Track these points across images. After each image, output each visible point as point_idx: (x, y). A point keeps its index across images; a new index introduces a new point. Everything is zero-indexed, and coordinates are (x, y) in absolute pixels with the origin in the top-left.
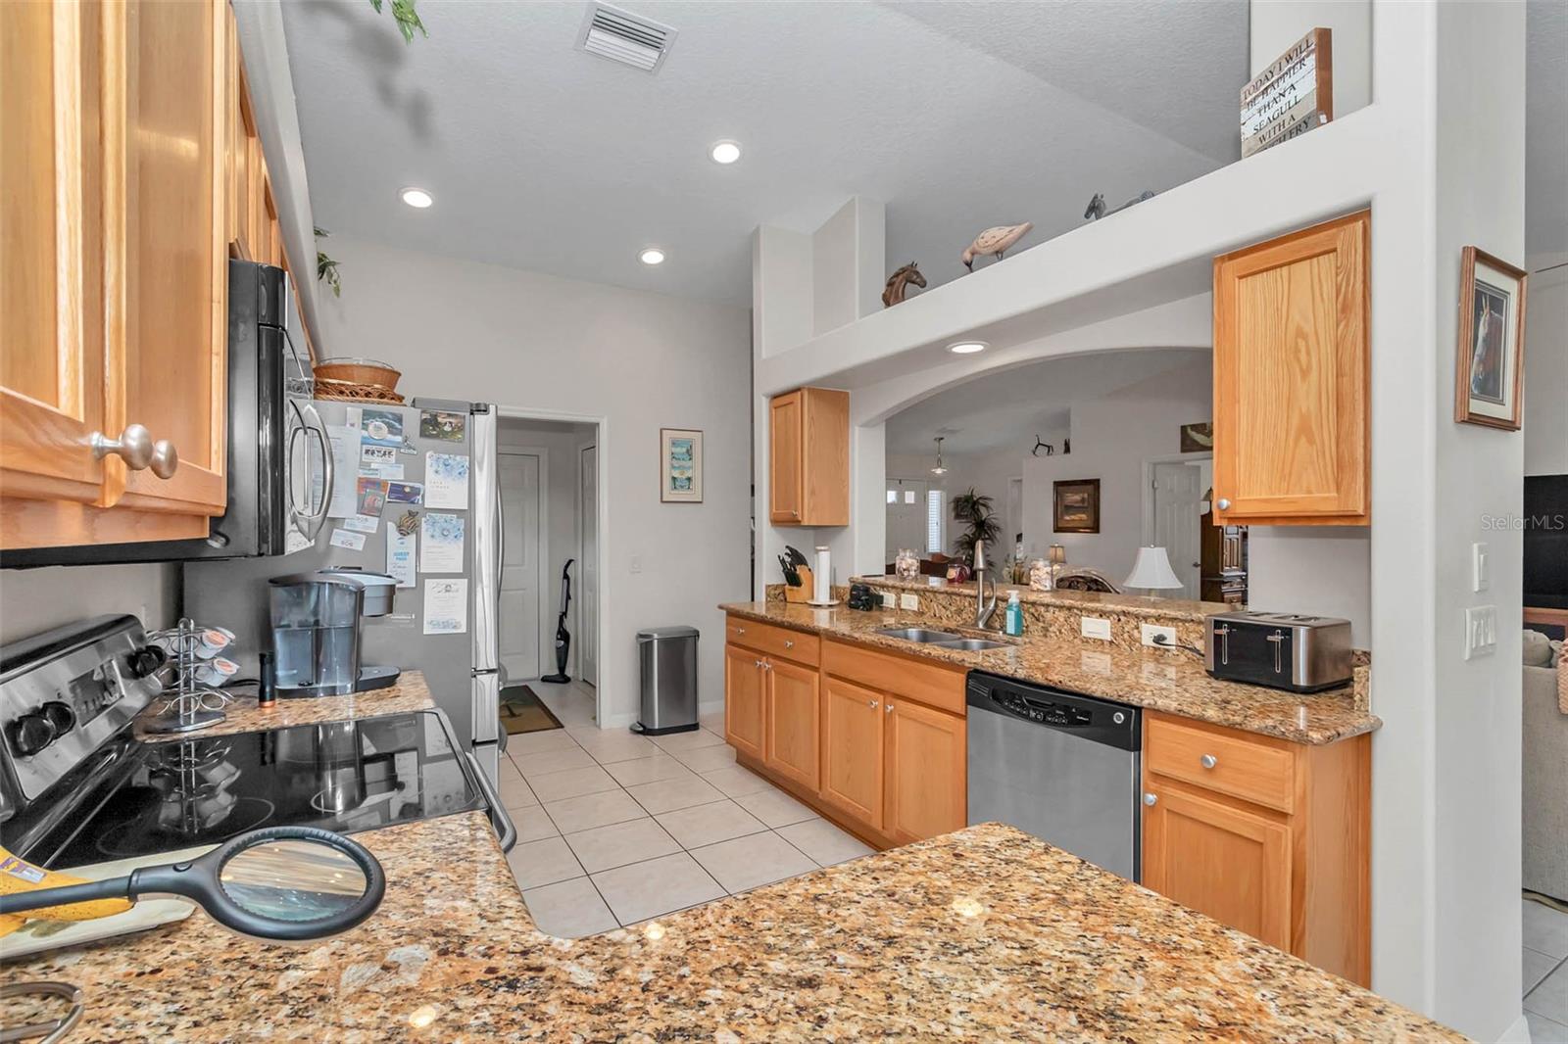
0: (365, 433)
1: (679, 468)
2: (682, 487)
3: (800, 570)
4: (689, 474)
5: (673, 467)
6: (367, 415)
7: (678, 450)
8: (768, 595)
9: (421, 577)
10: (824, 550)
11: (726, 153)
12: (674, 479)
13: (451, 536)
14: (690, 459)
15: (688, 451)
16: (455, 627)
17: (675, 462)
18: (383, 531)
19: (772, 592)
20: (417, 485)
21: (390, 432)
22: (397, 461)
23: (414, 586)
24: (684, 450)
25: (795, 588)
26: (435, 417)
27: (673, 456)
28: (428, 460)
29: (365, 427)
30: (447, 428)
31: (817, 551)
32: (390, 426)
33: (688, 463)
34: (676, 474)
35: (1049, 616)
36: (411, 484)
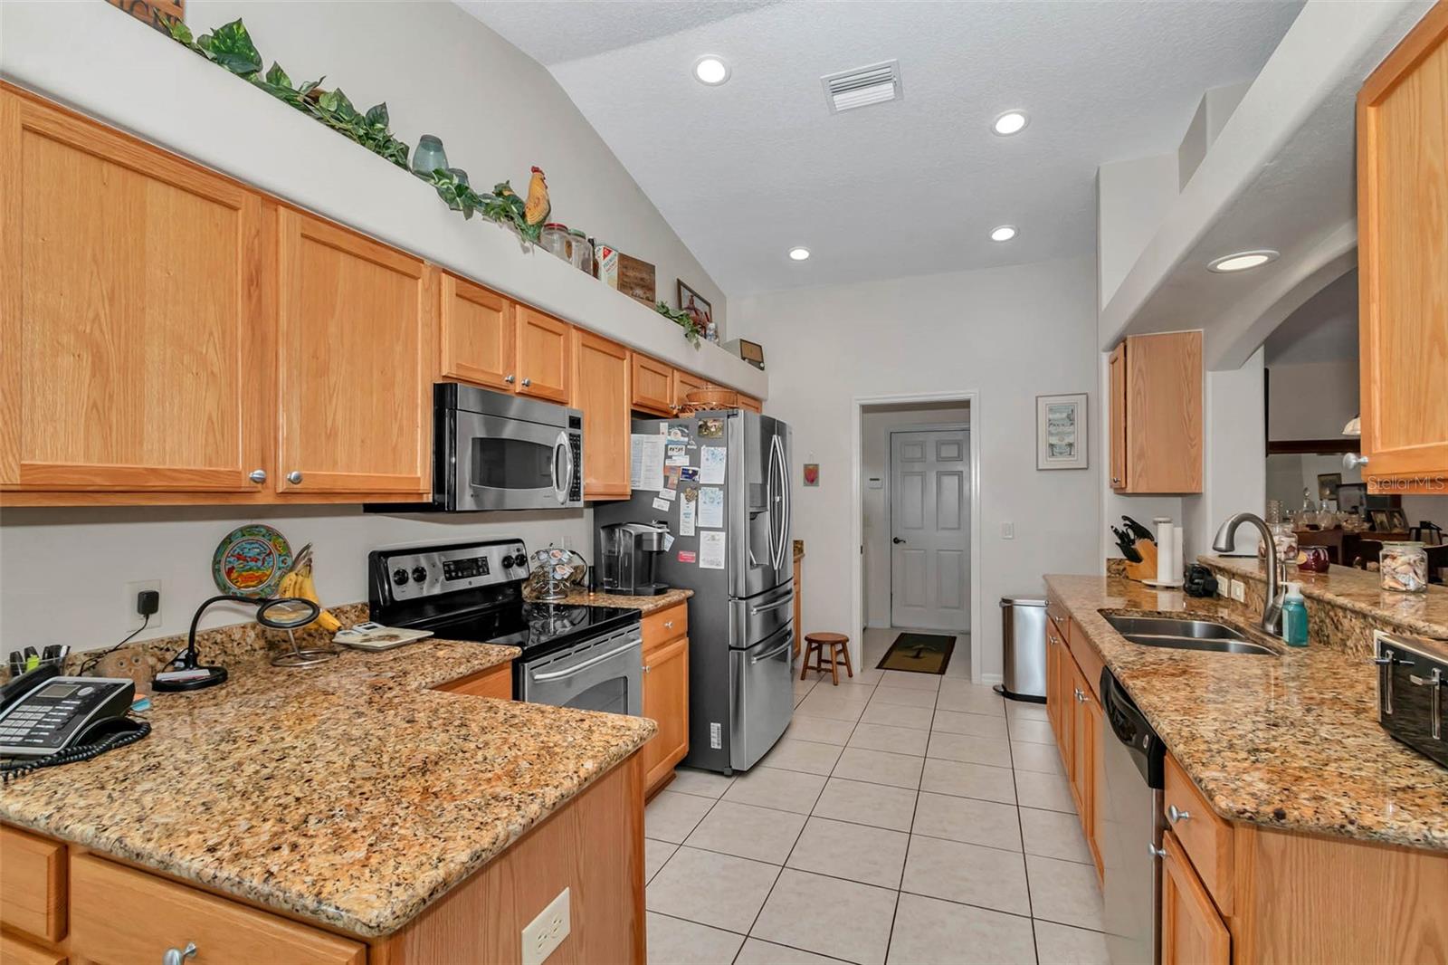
0: (669, 438)
1: (1057, 434)
2: (1061, 453)
3: (1140, 545)
4: (1070, 439)
5: (1051, 434)
6: (671, 427)
7: (1057, 416)
8: (1109, 570)
9: (698, 530)
10: (1164, 522)
11: (1010, 123)
12: (1052, 446)
13: (715, 503)
14: (1072, 424)
15: (1068, 417)
16: (717, 565)
17: (1053, 429)
18: (678, 497)
19: (1114, 567)
20: (696, 469)
21: (682, 436)
22: (686, 454)
23: (693, 534)
24: (1064, 415)
25: (1134, 564)
26: (706, 423)
27: (1051, 423)
28: (702, 453)
29: (669, 434)
30: (713, 430)
31: (1156, 523)
32: (682, 432)
33: (1068, 429)
34: (1054, 440)
35: (1346, 622)
36: (694, 468)
